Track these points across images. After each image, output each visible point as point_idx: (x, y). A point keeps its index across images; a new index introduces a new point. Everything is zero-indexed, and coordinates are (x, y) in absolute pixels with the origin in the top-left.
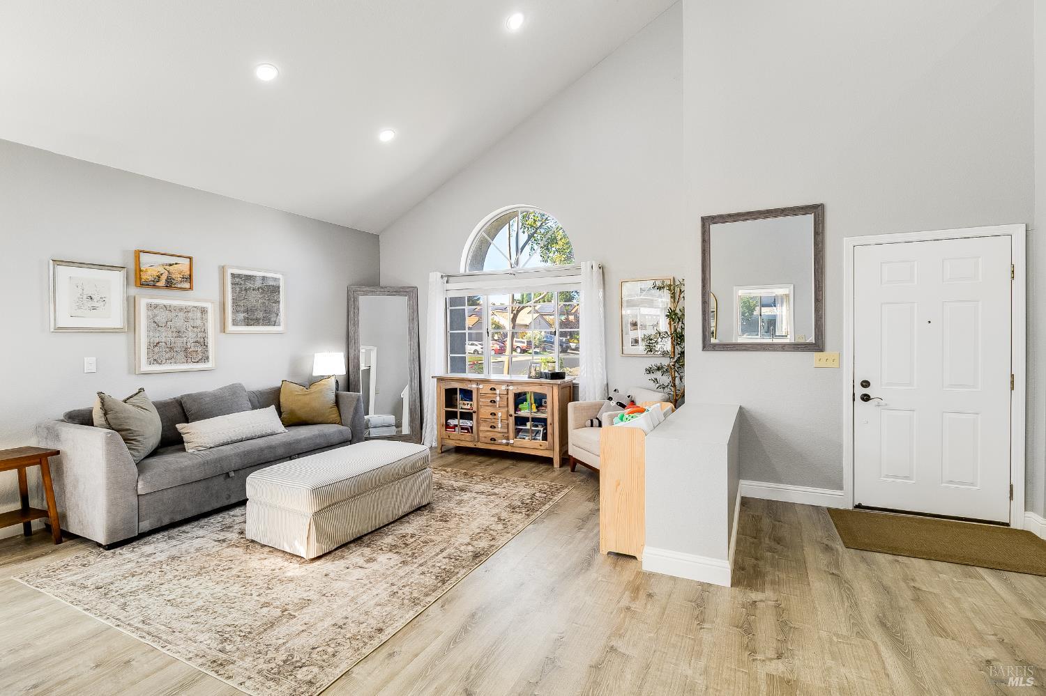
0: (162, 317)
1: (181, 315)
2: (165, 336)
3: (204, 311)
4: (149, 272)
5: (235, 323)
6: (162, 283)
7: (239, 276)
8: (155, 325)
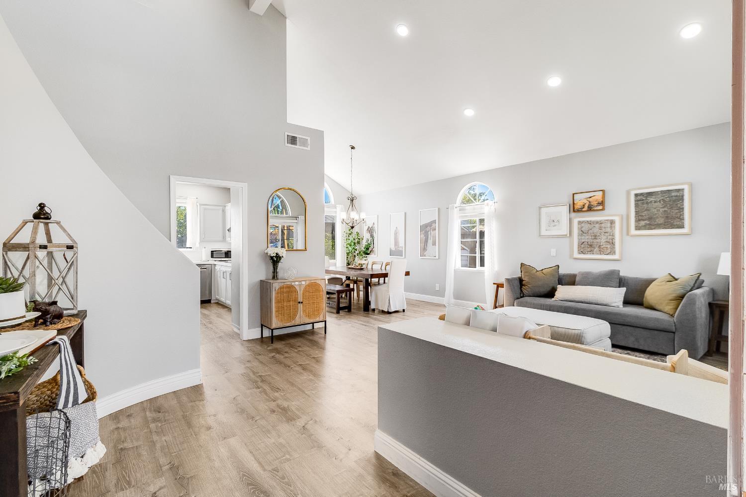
1: (597, 226)
2: (587, 238)
3: (612, 222)
4: (579, 204)
5: (638, 228)
6: (586, 208)
7: (642, 194)
8: (582, 232)
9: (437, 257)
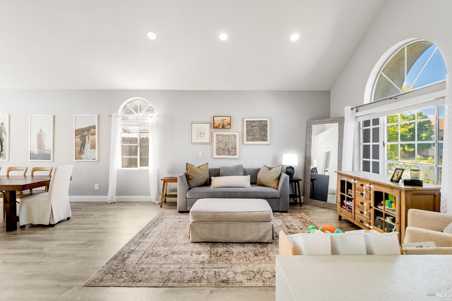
0: (221, 138)
1: (227, 138)
2: (222, 145)
3: (235, 136)
4: (217, 123)
5: (247, 140)
6: (221, 127)
7: (249, 121)
8: (219, 142)
9: (97, 160)
